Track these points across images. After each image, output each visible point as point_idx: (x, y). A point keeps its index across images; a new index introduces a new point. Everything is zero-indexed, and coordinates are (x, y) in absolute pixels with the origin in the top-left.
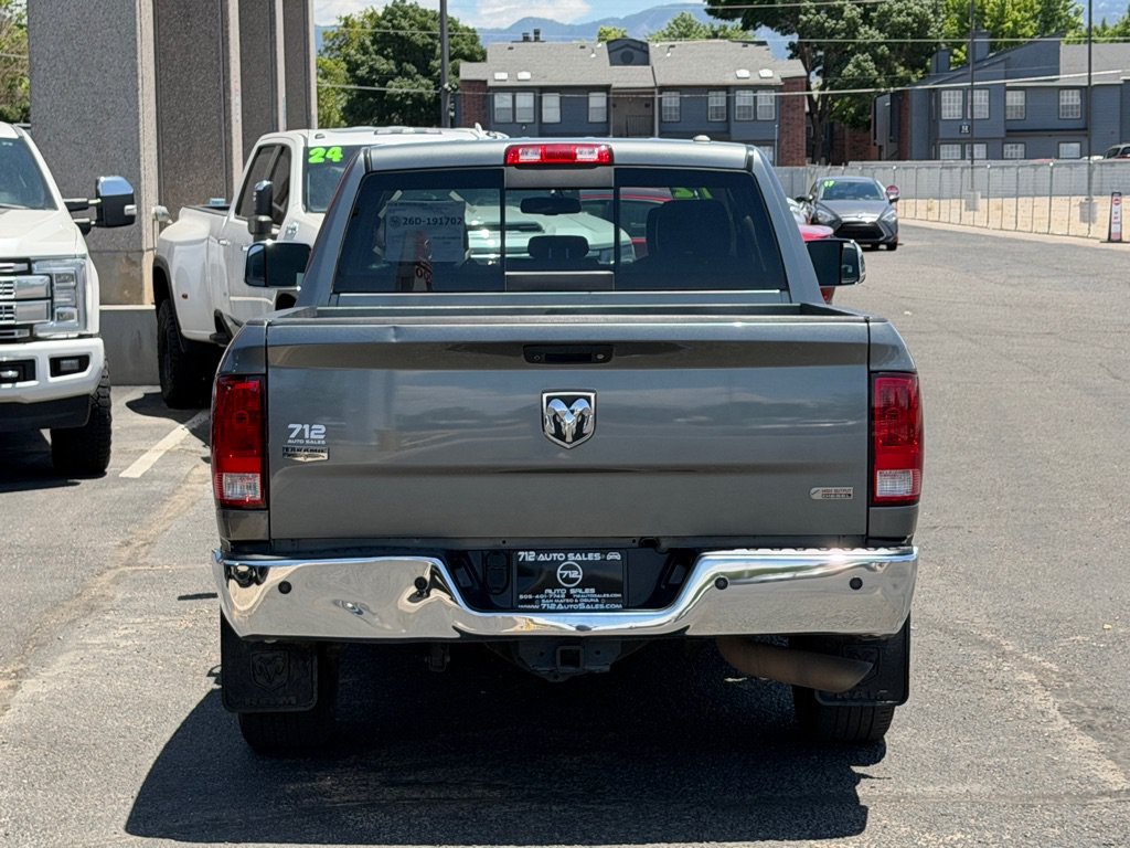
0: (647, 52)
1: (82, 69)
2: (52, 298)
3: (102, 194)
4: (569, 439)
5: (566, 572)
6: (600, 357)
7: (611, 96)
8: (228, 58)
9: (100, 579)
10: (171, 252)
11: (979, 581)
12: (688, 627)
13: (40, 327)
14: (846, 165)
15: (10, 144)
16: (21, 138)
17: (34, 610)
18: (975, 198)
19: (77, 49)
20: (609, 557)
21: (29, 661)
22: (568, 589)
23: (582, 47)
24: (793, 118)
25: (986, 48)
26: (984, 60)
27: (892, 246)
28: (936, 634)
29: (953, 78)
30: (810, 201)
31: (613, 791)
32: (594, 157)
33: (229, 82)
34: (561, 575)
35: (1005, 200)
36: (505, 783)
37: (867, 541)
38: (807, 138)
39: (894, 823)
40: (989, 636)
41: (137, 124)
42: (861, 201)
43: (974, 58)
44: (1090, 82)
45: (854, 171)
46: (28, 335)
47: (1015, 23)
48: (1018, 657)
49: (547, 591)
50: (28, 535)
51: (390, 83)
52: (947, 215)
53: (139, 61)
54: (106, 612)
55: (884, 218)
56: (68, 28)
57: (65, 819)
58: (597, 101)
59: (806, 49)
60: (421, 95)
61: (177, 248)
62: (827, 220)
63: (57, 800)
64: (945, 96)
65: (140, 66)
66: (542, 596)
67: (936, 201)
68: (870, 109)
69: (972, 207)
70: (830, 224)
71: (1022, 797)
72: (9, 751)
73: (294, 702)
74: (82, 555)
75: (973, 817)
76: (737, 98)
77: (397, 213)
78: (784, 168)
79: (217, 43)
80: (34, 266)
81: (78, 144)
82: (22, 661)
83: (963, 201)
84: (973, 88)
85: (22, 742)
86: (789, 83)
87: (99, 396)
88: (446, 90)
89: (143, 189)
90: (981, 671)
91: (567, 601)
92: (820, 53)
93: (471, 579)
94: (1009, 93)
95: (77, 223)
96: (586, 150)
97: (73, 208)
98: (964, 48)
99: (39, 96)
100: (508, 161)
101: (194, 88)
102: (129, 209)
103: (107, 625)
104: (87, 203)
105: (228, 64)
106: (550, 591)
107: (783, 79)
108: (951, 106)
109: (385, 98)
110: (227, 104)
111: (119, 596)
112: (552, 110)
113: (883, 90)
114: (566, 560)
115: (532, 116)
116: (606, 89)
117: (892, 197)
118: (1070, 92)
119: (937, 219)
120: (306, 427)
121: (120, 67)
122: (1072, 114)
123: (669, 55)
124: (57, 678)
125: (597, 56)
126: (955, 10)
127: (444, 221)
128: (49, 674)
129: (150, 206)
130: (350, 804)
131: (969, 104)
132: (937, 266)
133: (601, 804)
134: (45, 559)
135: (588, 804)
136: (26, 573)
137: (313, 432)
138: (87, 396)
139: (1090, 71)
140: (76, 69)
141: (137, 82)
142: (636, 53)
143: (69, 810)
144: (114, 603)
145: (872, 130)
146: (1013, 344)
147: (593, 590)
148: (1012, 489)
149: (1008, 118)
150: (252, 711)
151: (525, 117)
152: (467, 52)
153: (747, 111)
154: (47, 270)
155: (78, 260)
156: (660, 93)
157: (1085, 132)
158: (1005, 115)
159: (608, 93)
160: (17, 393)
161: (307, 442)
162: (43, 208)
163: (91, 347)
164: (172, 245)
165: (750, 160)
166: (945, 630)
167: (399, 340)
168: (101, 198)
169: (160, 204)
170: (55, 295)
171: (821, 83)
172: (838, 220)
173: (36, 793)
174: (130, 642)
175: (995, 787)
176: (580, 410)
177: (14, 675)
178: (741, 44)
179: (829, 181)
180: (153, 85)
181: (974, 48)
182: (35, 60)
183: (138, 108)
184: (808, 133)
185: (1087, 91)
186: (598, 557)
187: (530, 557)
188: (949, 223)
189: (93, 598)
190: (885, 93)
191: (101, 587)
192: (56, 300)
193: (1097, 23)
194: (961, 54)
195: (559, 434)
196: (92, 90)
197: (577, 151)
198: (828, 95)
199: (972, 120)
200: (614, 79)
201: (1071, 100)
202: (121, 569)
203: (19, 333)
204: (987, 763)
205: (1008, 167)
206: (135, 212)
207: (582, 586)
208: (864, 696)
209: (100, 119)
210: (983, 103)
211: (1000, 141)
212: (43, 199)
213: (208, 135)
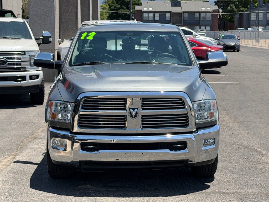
0: (180, 3)
1: (41, 6)
2: (30, 61)
3: (43, 36)
7: (171, 14)
8: (78, 3)
9: (38, 130)
10: (61, 50)
11: (257, 135)
13: (27, 68)
14: (228, 31)
15: (22, 23)
16: (24, 22)
17: (21, 138)
18: (259, 39)
21: (18, 151)
23: (165, 2)
24: (215, 20)
25: (262, 3)
26: (262, 6)
27: (238, 51)
28: (245, 149)
29: (254, 10)
30: (218, 40)
31: (161, 189)
33: (78, 9)
35: (266, 40)
36: (134, 186)
38: (218, 25)
39: (233, 200)
40: (259, 150)
41: (54, 19)
42: (231, 40)
43: (259, 5)
45: (230, 32)
46: (24, 70)
48: (266, 155)
50: (22, 119)
51: (119, 10)
52: (252, 43)
53: (55, 4)
54: (39, 139)
55: (236, 44)
57: (22, 194)
58: (168, 15)
59: (219, 3)
60: (126, 13)
61: (63, 49)
62: (222, 44)
63: (20, 188)
64: (252, 14)
65: (55, 5)
67: (249, 40)
68: (234, 17)
69: (258, 41)
70: (223, 45)
71: (266, 193)
72: (10, 175)
74: (35, 124)
75: (253, 199)
76: (202, 15)
78: (213, 32)
80: (26, 53)
81: (40, 24)
82: (17, 151)
83: (256, 40)
84: (259, 13)
85: (14, 173)
86: (214, 11)
87: (42, 85)
88: (131, 12)
89: (55, 35)
90: (257, 159)
92: (222, 4)
94: (268, 14)
95: (37, 43)
97: (36, 39)
98: (257, 3)
99: (31, 12)
101: (69, 11)
102: (50, 39)
103: (39, 142)
104: (40, 38)
105: (78, 5)
107: (213, 10)
108: (253, 17)
109: (118, 14)
110: (77, 15)
111: (43, 135)
112: (157, 17)
113: (237, 13)
115: (152, 19)
116: (170, 12)
117: (238, 39)
119: (249, 44)
121: (50, 5)
123: (185, 4)
124: (25, 156)
125: (168, 4)
128: (23, 155)
129: (58, 39)
130: (94, 191)
131: (258, 16)
132: (249, 56)
133: (157, 193)
134: (26, 125)
135: (154, 192)
136: (20, 129)
138: (38, 85)
140: (40, 5)
141: (54, 9)
142: (177, 4)
143: (23, 191)
144: (41, 137)
145: (234, 22)
146: (267, 75)
148: (266, 112)
149: (268, 20)
151: (151, 19)
152: (137, 3)
153: (204, 18)
154: (29, 54)
155: (36, 52)
156: (183, 13)
158: (267, 19)
159: (171, 13)
160: (21, 84)
162: (29, 39)
163: (40, 73)
164: (61, 48)
166: (248, 148)
169: (60, 38)
170: (31, 60)
171: (222, 11)
172: (225, 44)
173: (15, 186)
174: (44, 147)
175: (259, 190)
177: (14, 155)
178: (203, 2)
179: (223, 35)
180: (58, 9)
181: (259, 3)
182: (30, 3)
183: (54, 15)
184: (219, 23)
188: (252, 45)
189: (36, 135)
190: (237, 14)
191: (38, 133)
192: (31, 61)
194: (256, 5)
196: (43, 11)
198: (224, 14)
199: (259, 20)
200: (172, 10)
202: (44, 128)
203: (22, 69)
204: (257, 184)
205: (267, 32)
206: (52, 40)
209: (45, 18)
210: (261, 16)
211: (265, 26)
212: (29, 36)
213: (73, 22)
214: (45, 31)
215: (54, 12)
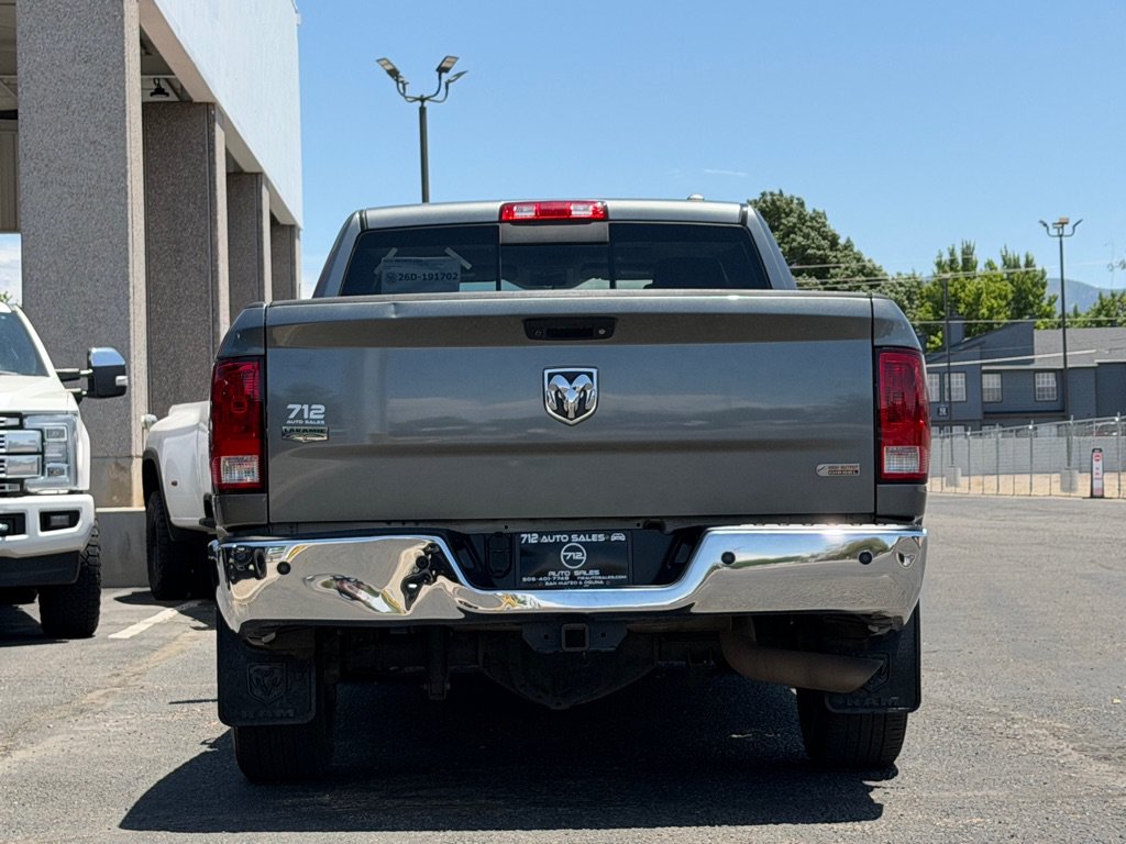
1: (74, 279)
2: (43, 453)
3: (93, 365)
4: (571, 415)
5: (570, 554)
6: (602, 332)
8: (218, 292)
9: (89, 694)
10: (160, 442)
12: (692, 605)
13: (31, 482)
15: (3, 317)
16: (14, 312)
17: (23, 711)
18: (955, 474)
19: (70, 259)
20: (614, 538)
21: (19, 740)
22: (572, 571)
25: (961, 332)
26: (959, 344)
32: (589, 213)
33: (218, 314)
34: (565, 557)
35: (986, 477)
37: (875, 518)
41: (128, 331)
43: (949, 342)
44: (1065, 363)
46: (18, 489)
47: (991, 309)
49: (551, 573)
53: (130, 270)
54: (96, 713)
56: (61, 238)
61: (166, 441)
65: (131, 275)
66: (545, 579)
69: (953, 483)
73: (292, 715)
74: (72, 681)
77: (392, 270)
79: (207, 277)
80: (26, 421)
83: (944, 479)
84: (949, 371)
87: (89, 555)
89: (132, 361)
91: (572, 583)
93: (473, 561)
94: (985, 376)
95: (70, 393)
96: (581, 207)
97: (65, 378)
98: (940, 334)
99: (31, 306)
100: (503, 218)
101: (183, 321)
102: (121, 379)
103: (97, 720)
104: (78, 373)
105: (218, 297)
106: (553, 573)
110: (216, 336)
111: (109, 704)
114: (570, 541)
118: (1046, 374)
120: (306, 407)
121: (112, 276)
122: (1048, 396)
124: (47, 749)
126: (928, 297)
127: (440, 276)
128: (39, 747)
129: (141, 414)
131: (947, 386)
136: (15, 691)
137: (312, 413)
138: (75, 554)
139: (1065, 351)
140: (67, 278)
141: (128, 290)
144: (104, 708)
147: (597, 572)
149: (986, 399)
150: (249, 724)
154: (39, 425)
155: (68, 416)
157: (1062, 414)
158: (982, 398)
160: (7, 547)
161: (307, 422)
162: (35, 375)
163: (82, 503)
164: (162, 435)
165: (744, 216)
167: (399, 316)
168: (92, 368)
169: (149, 413)
170: (47, 451)
176: (581, 387)
180: (144, 295)
181: (949, 333)
183: (129, 315)
185: (1062, 375)
186: (602, 538)
187: (533, 539)
189: (83, 705)
191: (91, 699)
192: (46, 455)
193: (1069, 309)
194: (937, 340)
195: (561, 409)
196: (83, 299)
197: (572, 208)
199: (950, 402)
201: (1047, 382)
202: (111, 689)
203: (10, 487)
206: (126, 383)
207: (587, 568)
208: (875, 703)
209: (91, 328)
210: (959, 386)
211: (978, 424)
212: (35, 366)
213: (197, 366)
214: (101, 346)
215: (128, 305)
